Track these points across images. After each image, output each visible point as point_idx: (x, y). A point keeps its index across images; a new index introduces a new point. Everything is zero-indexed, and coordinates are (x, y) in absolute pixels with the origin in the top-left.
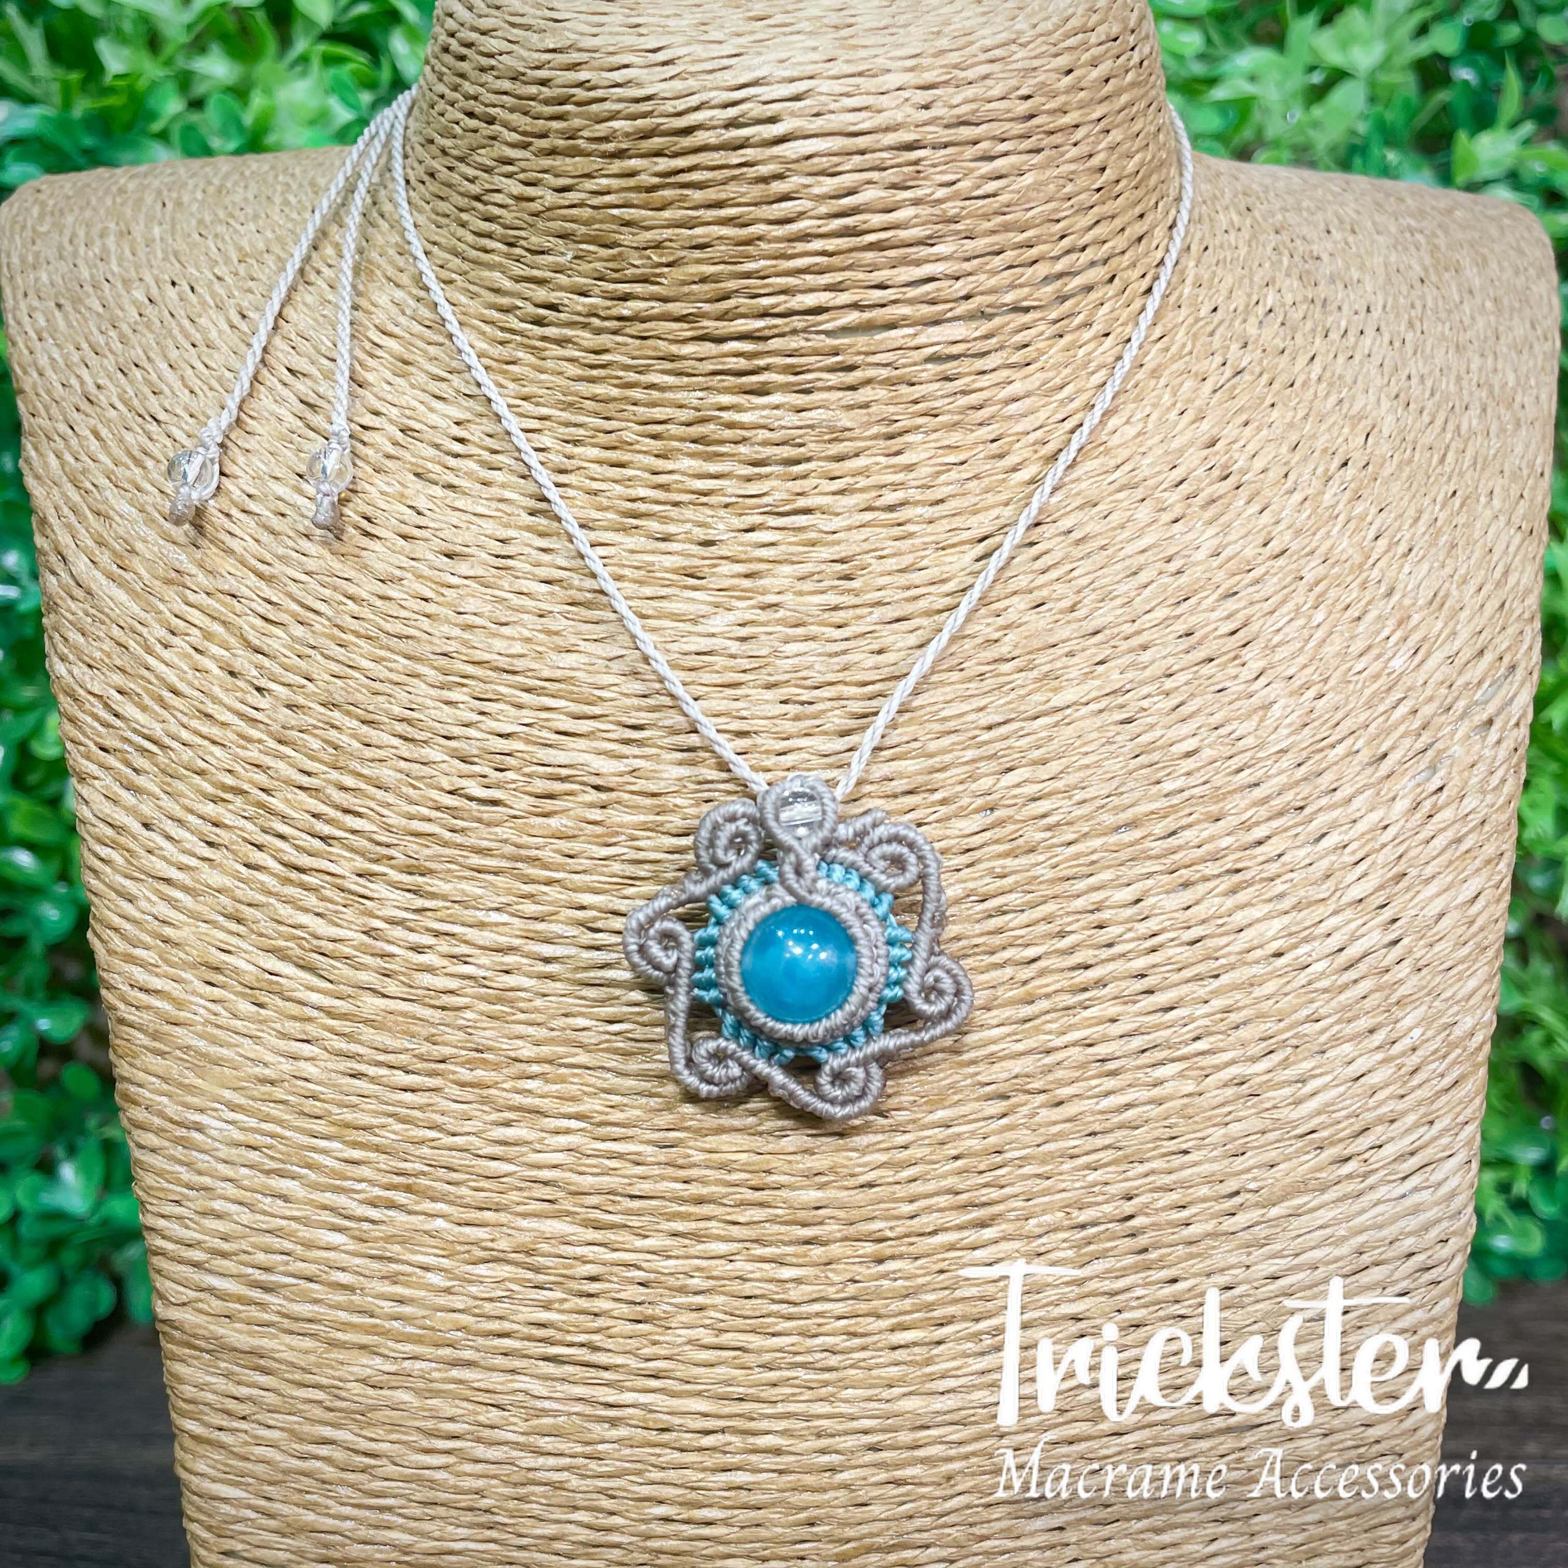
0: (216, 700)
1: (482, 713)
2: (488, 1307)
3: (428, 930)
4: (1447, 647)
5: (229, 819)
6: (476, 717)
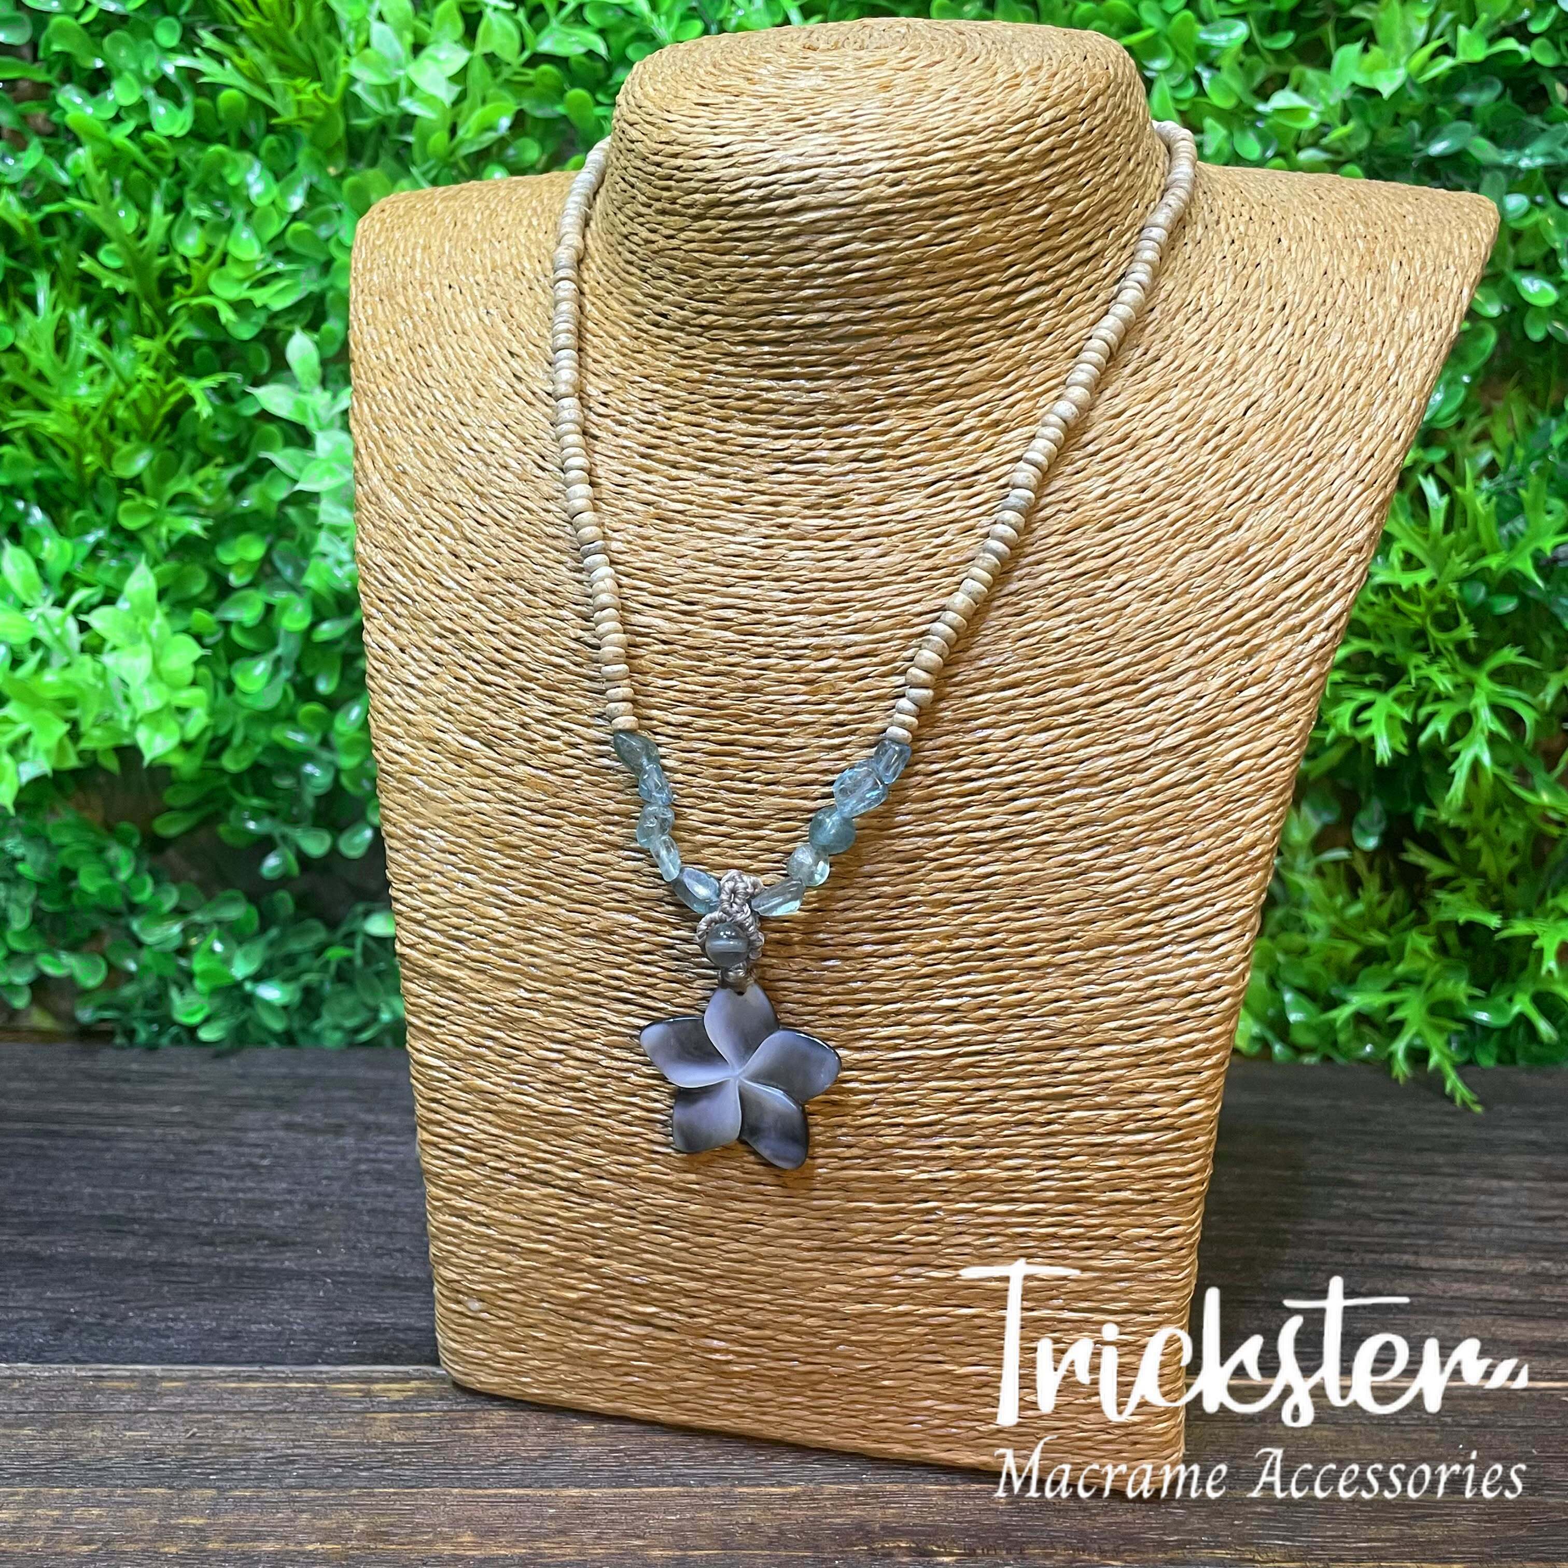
0: (444, 572)
2: (585, 964)
5: (448, 649)
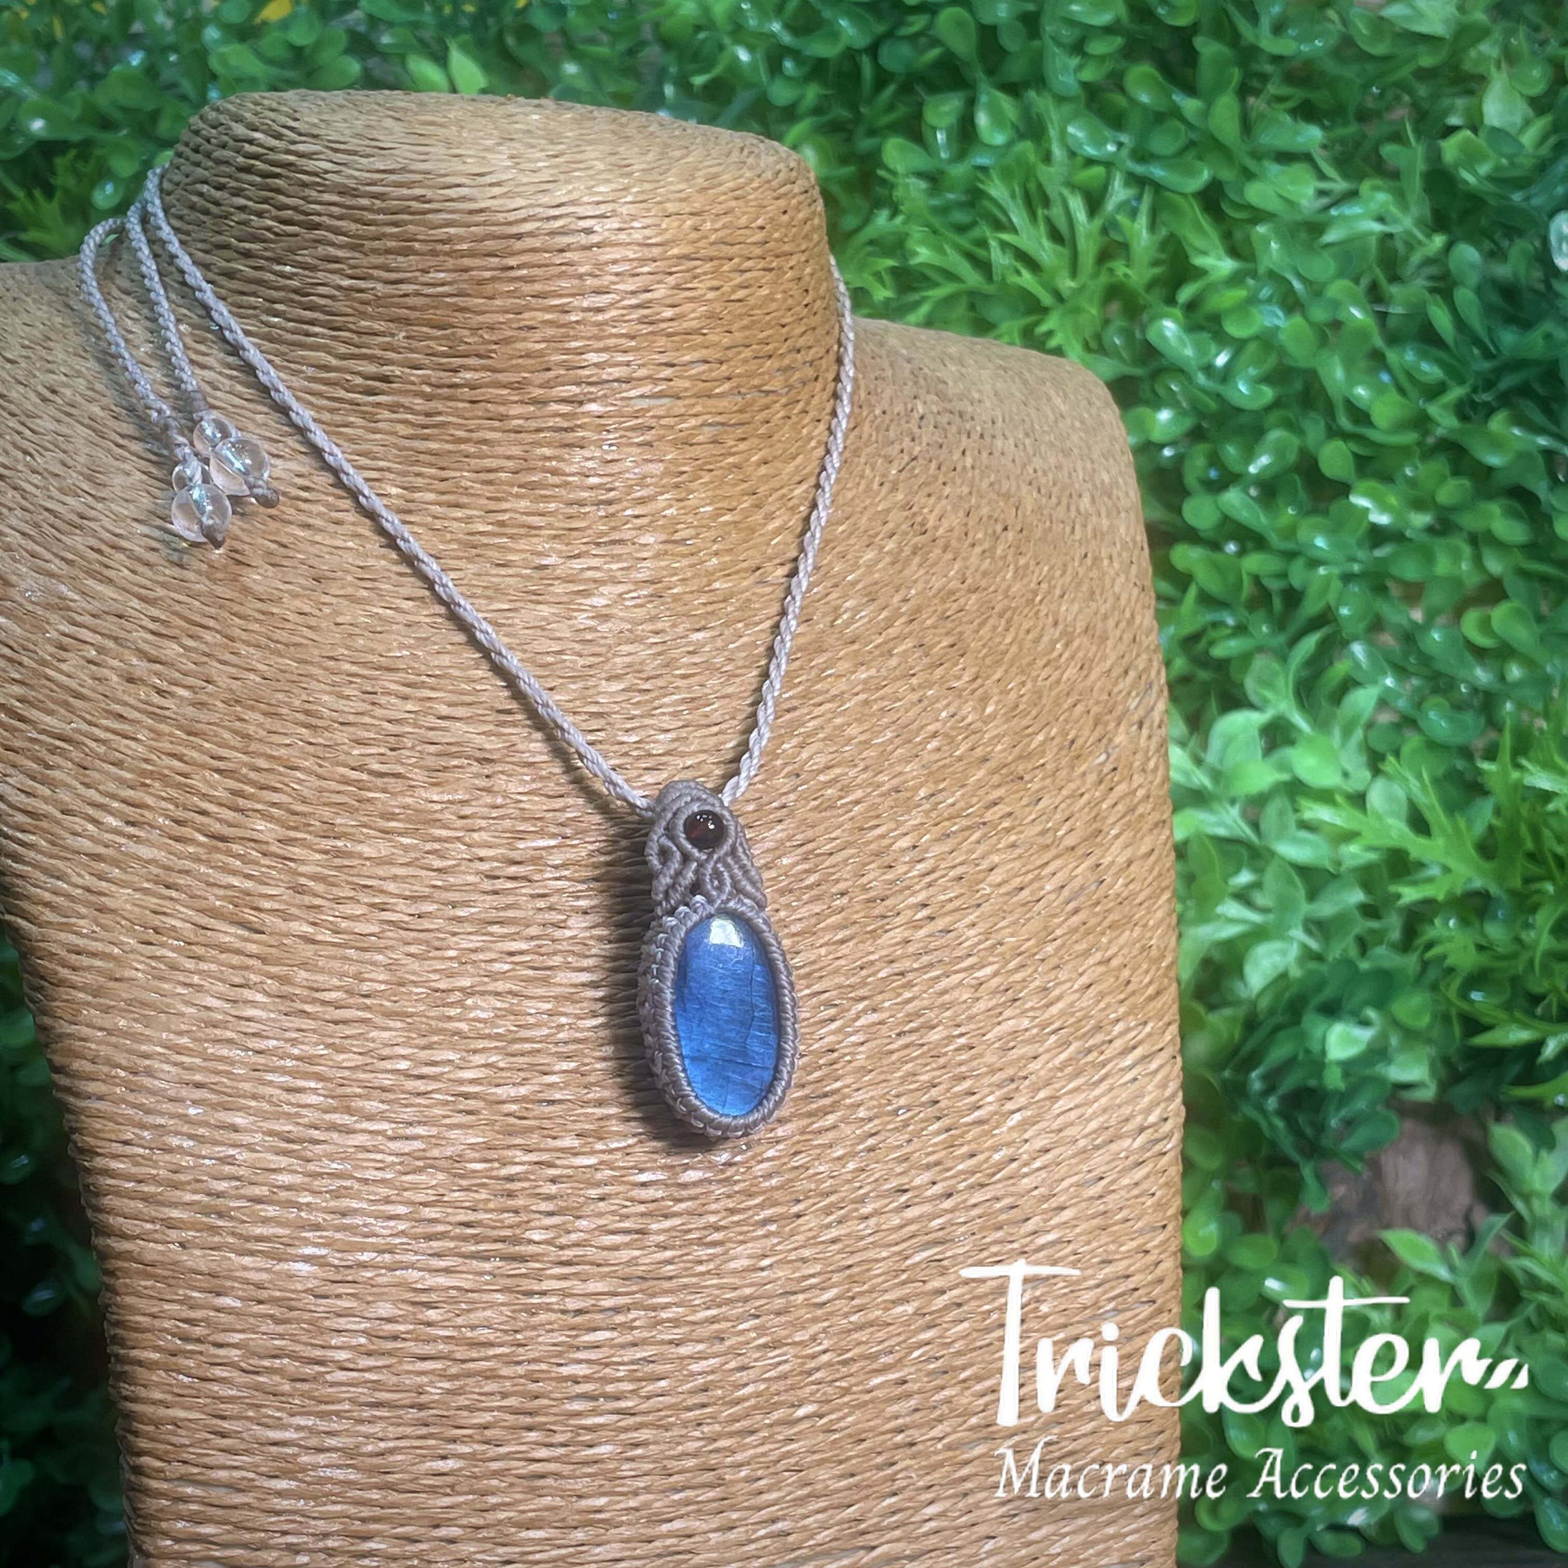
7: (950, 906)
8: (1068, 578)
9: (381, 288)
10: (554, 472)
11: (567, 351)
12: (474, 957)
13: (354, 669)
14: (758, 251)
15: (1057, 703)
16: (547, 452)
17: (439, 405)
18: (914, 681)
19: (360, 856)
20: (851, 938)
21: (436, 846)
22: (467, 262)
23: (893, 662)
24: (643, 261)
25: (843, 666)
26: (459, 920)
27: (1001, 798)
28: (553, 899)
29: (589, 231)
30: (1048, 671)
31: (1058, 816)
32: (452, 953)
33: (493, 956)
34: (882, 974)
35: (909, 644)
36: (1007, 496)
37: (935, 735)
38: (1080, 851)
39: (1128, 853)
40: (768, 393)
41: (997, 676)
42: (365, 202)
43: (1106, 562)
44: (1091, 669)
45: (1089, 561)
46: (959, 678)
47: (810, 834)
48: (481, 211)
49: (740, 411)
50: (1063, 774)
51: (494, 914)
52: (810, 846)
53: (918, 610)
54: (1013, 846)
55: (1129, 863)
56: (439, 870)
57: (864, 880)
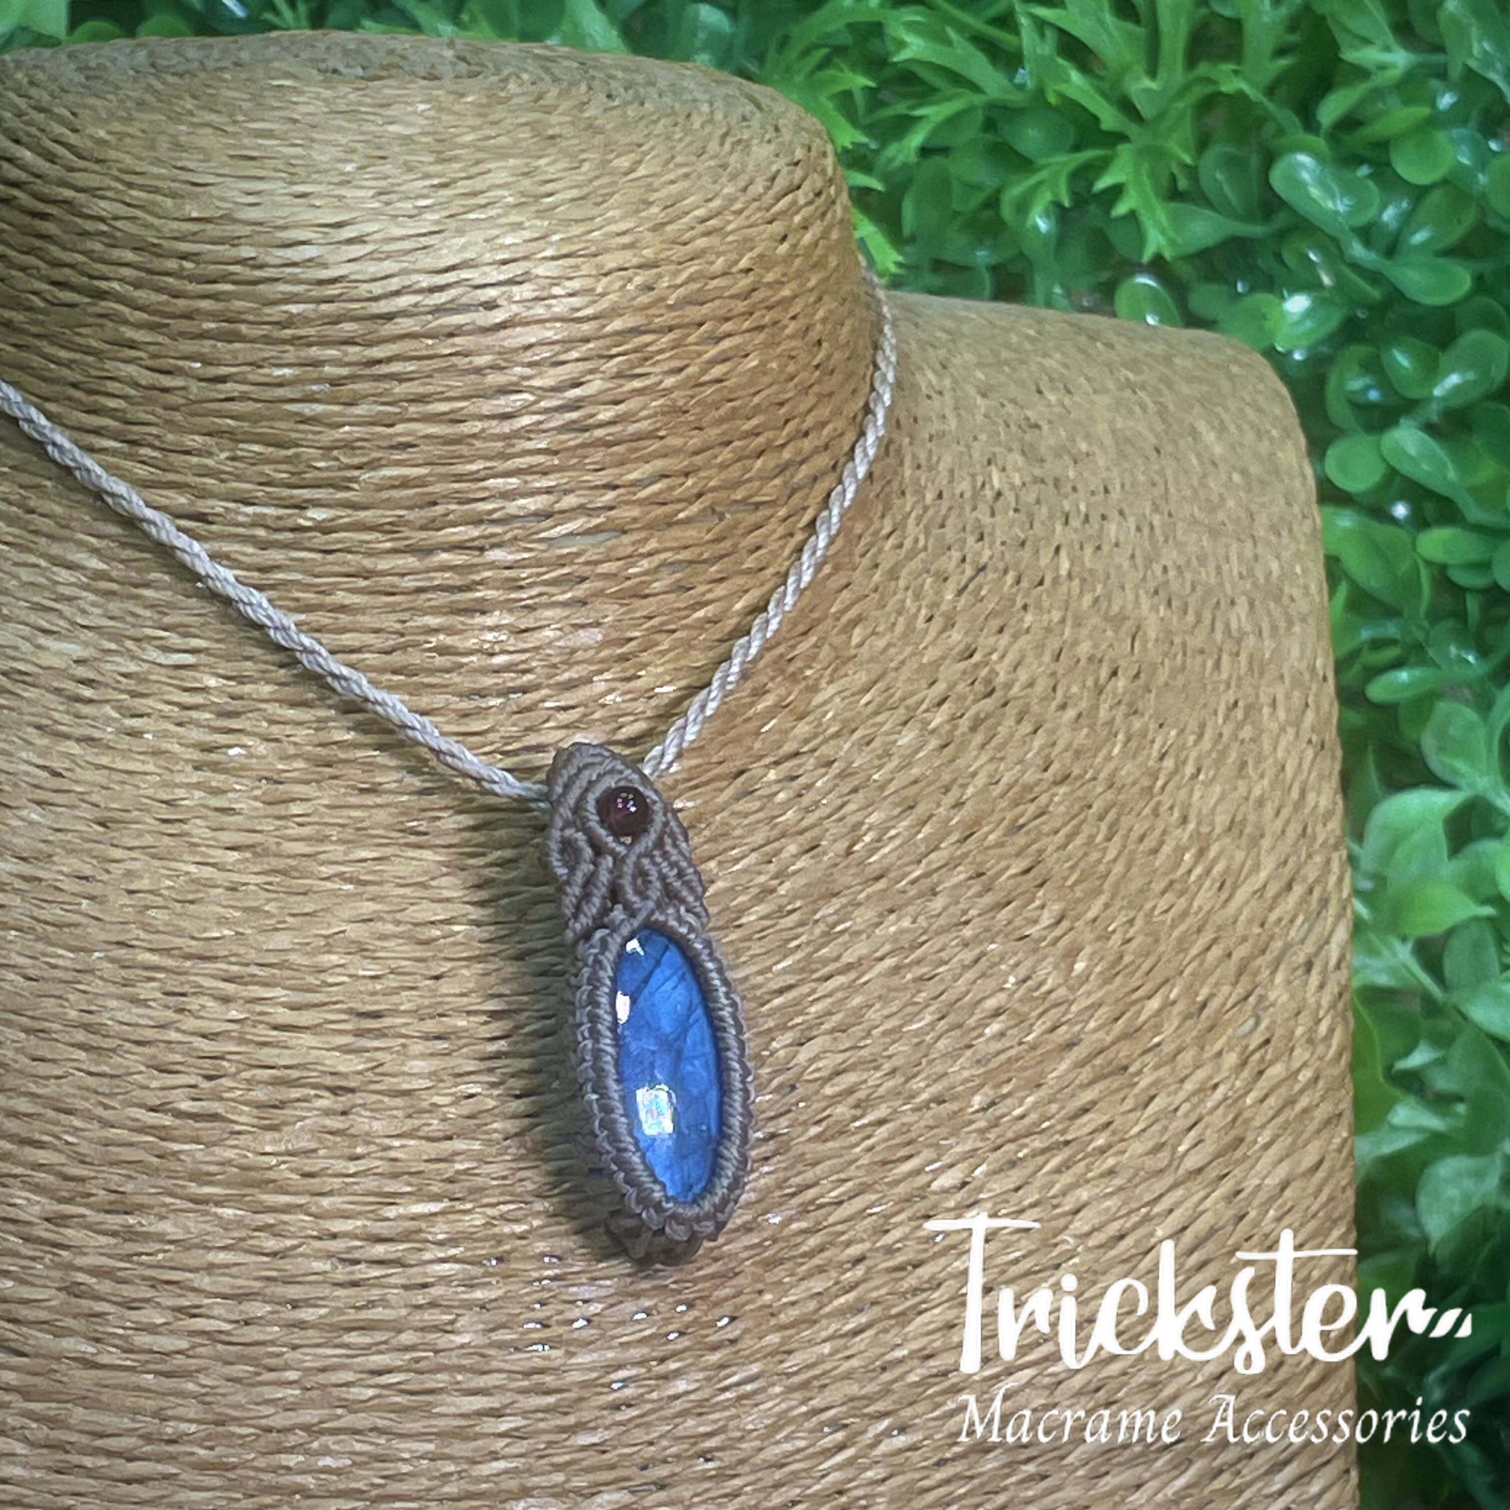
1: (181, 1011)
3: (144, 1278)
4: (1253, 879)
6: (171, 1015)
7: (1014, 1270)
8: (1206, 743)
9: (195, 387)
10: (442, 650)
11: (459, 478)
12: (322, 1378)
13: (154, 959)
14: (741, 306)
15: (1182, 946)
16: (433, 621)
17: (276, 556)
18: (967, 932)
19: (161, 1238)
20: (869, 1326)
21: (270, 1219)
22: (315, 352)
23: (938, 904)
24: (568, 343)
25: (863, 916)
26: (302, 1325)
27: (1094, 1103)
28: (435, 1291)
29: (491, 305)
30: (1169, 897)
31: (1180, 1123)
32: (292, 1375)
33: (350, 1376)
34: (913, 1378)
35: (960, 875)
36: (1117, 621)
37: (997, 1013)
38: (1212, 1173)
39: (1282, 1171)
40: (757, 506)
41: (1090, 915)
42: (172, 264)
43: (1266, 711)
44: (1235, 888)
45: (1239, 713)
46: (1036, 922)
47: (810, 1175)
48: (334, 281)
49: (717, 540)
50: (1187, 1057)
51: (352, 1315)
52: (811, 1193)
53: (977, 822)
54: (1111, 1172)
55: (1284, 1186)
56: (274, 1254)
57: (888, 1239)
